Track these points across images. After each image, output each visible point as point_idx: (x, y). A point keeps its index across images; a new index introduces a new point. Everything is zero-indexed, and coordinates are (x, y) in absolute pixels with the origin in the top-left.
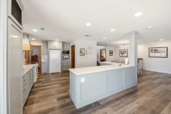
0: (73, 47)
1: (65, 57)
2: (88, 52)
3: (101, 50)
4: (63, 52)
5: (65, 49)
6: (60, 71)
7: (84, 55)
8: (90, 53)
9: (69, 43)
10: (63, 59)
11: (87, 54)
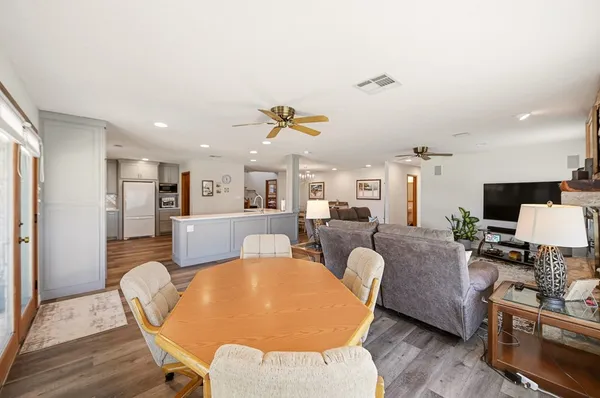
0: (186, 176)
1: (165, 200)
2: (222, 189)
3: (267, 182)
4: (161, 188)
5: (166, 181)
6: (151, 232)
7: (211, 194)
8: (227, 190)
9: (177, 166)
10: (160, 203)
11: (218, 192)
